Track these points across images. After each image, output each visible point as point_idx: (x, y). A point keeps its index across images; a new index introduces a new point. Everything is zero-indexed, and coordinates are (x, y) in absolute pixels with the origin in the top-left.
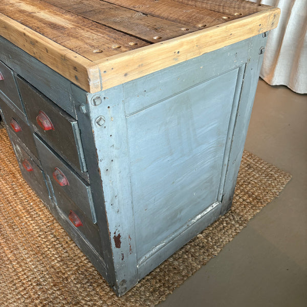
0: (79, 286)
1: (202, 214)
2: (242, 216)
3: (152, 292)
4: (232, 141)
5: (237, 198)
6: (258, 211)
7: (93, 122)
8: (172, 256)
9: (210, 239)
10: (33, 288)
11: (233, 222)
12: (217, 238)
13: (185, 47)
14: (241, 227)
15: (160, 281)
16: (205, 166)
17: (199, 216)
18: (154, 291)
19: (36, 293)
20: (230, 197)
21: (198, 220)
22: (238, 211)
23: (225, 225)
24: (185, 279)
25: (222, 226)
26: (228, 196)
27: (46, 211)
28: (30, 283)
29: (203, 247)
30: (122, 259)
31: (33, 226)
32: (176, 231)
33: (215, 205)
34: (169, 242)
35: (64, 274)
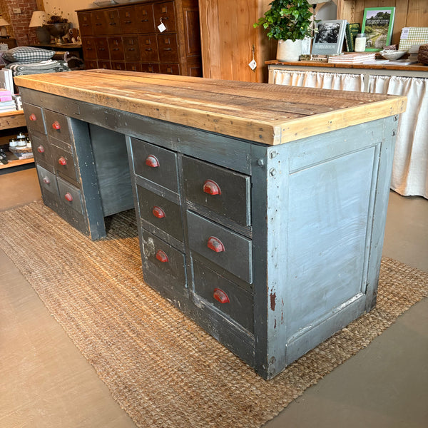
0: (222, 372)
1: (347, 303)
2: (389, 313)
3: (301, 377)
4: (373, 220)
5: (381, 297)
6: (407, 309)
7: (268, 172)
8: (317, 347)
9: (356, 332)
10: (175, 373)
11: (380, 318)
12: (364, 332)
13: (336, 119)
14: (390, 323)
15: (308, 368)
16: (348, 244)
17: (344, 305)
18: (304, 375)
19: (178, 377)
20: (374, 290)
21: (343, 308)
22: (383, 308)
23: (371, 320)
24: (335, 366)
25: (368, 322)
26: (372, 288)
27: (173, 310)
28: (171, 369)
29: (350, 339)
30: (275, 327)
31: (162, 323)
32: (321, 316)
33: (359, 296)
34: (315, 326)
35: (204, 362)
